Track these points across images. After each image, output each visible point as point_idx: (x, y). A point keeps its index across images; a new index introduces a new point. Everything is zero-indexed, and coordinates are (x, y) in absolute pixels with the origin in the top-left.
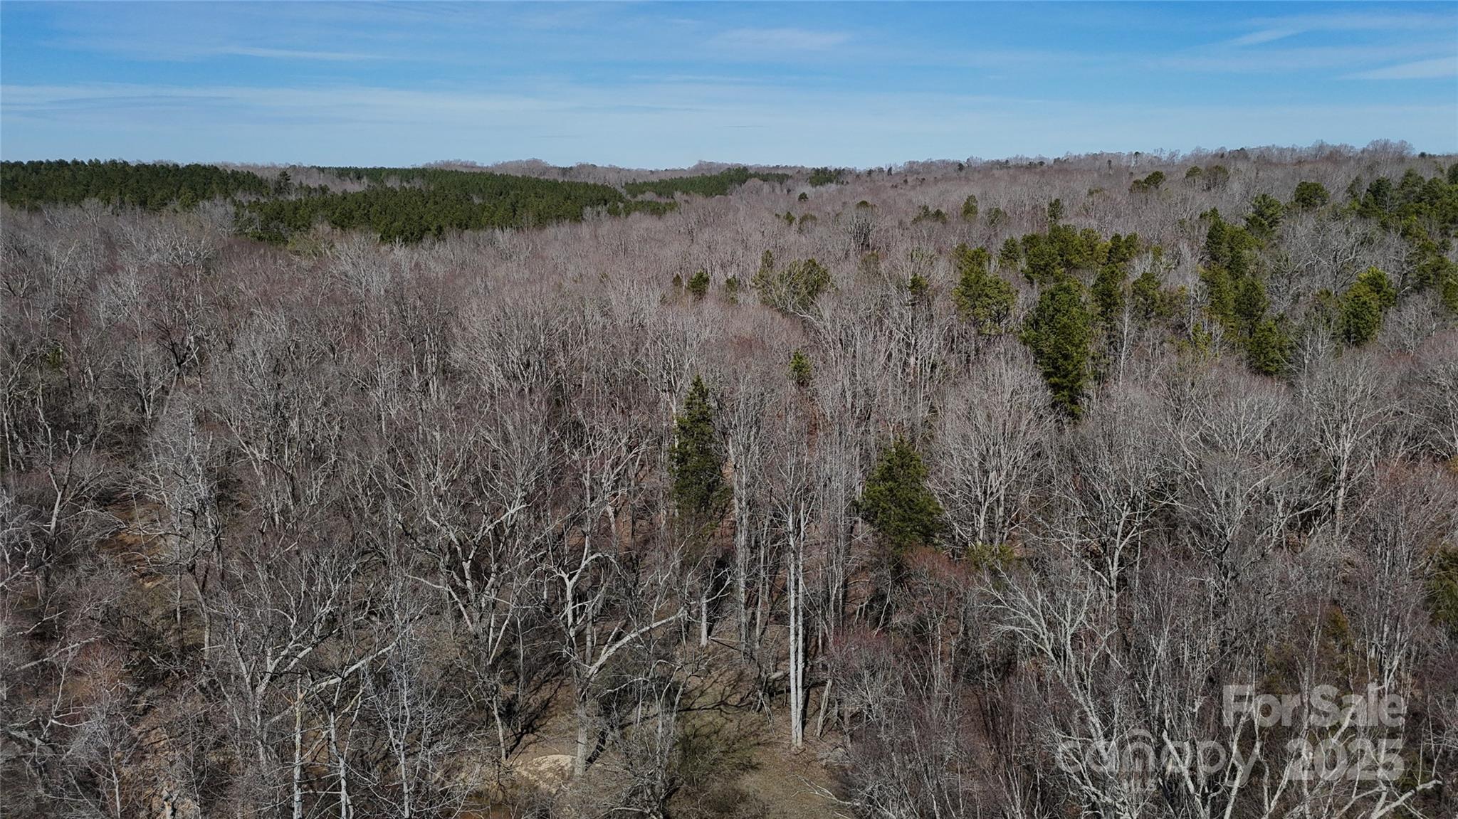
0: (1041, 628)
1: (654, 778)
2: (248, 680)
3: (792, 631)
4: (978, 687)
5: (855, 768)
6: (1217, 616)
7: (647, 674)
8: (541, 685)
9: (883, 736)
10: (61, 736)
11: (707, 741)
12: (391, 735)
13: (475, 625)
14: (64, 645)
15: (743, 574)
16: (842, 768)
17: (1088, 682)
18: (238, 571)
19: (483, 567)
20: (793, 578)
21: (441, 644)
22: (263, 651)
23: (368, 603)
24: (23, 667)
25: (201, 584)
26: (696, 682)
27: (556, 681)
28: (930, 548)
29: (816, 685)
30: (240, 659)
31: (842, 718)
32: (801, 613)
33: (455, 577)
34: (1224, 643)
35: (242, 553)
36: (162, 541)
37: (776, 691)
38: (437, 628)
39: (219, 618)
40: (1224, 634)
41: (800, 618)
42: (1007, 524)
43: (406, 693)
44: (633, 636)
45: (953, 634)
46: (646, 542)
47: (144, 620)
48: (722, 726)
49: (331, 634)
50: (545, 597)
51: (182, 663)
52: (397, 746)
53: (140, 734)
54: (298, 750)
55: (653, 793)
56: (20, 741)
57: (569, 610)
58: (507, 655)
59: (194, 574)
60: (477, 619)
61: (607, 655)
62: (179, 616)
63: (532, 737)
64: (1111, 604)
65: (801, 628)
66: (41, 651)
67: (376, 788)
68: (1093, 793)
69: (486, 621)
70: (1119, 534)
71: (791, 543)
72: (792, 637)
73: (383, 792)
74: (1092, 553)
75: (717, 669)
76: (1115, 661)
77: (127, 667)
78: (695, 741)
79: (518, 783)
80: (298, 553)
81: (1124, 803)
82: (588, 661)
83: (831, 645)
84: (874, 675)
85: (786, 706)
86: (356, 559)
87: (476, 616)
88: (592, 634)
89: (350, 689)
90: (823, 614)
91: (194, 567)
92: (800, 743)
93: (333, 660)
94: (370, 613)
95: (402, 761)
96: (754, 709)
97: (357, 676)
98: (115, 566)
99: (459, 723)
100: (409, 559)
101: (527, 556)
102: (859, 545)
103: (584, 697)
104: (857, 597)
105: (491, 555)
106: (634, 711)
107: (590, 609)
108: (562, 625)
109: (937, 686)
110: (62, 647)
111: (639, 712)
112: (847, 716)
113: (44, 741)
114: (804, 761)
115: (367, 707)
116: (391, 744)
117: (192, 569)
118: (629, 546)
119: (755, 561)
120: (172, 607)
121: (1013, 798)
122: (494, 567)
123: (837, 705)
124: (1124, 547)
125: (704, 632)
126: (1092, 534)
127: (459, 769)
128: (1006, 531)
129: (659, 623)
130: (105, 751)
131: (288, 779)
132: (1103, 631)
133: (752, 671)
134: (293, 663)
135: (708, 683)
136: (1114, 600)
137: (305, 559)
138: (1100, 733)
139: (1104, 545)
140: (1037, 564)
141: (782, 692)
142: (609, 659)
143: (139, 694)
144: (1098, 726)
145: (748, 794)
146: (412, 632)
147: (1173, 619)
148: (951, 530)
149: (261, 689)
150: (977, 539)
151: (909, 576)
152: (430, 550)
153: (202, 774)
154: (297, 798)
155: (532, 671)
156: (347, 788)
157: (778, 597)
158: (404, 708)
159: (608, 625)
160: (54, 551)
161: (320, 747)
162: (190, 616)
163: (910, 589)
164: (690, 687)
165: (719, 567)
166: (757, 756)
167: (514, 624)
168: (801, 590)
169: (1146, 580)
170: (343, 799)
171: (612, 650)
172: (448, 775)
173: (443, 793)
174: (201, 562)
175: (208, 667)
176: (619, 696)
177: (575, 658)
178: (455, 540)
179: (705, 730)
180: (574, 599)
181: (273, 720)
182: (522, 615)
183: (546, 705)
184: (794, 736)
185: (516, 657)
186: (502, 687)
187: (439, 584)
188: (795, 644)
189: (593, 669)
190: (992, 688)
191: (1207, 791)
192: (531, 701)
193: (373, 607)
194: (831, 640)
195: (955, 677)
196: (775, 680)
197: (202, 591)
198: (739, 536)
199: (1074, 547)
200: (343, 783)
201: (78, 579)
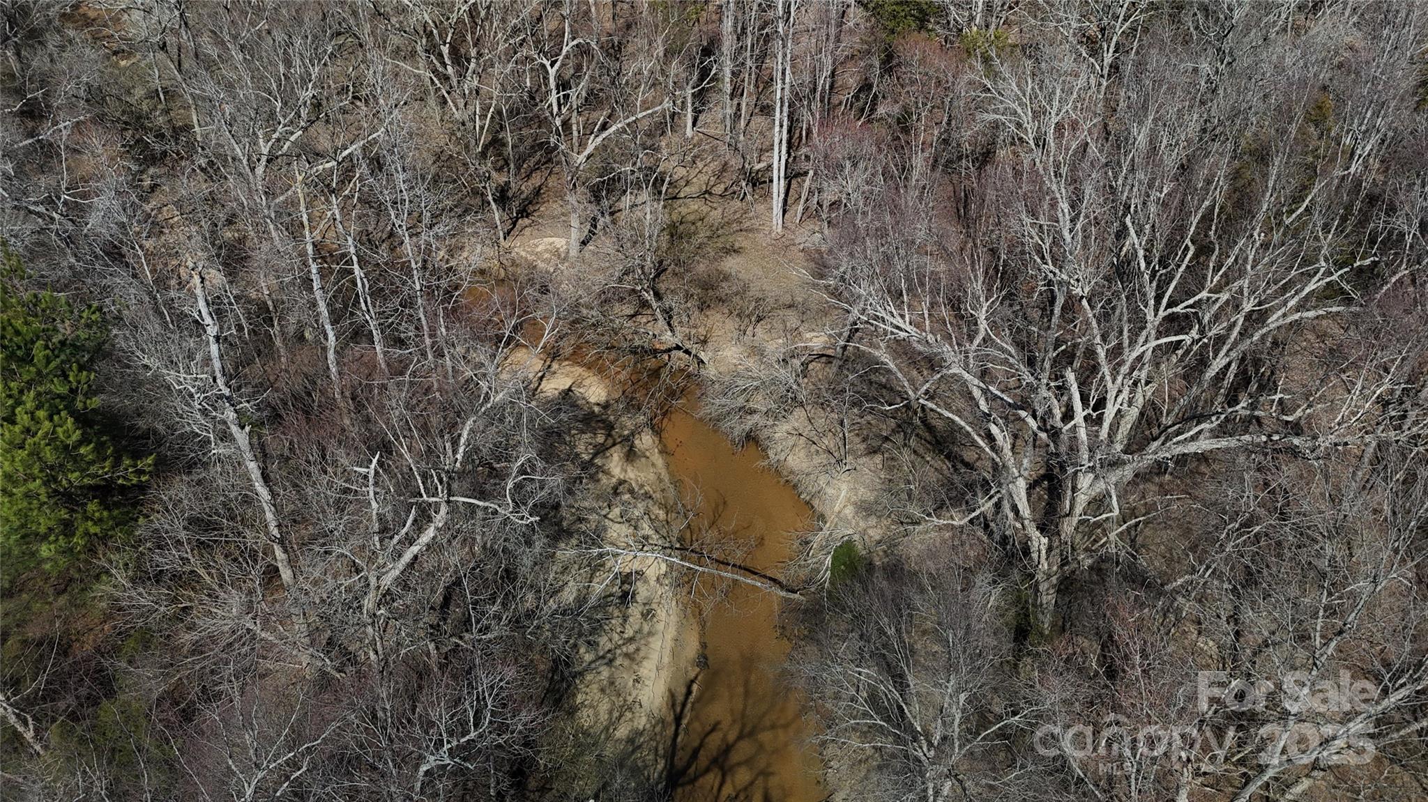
0: (1026, 118)
1: (643, 258)
2: (245, 162)
3: (777, 123)
4: (955, 177)
5: (830, 251)
6: (1202, 103)
7: (634, 164)
8: (531, 173)
9: (859, 223)
10: (77, 211)
11: (693, 228)
12: (393, 217)
13: (460, 112)
14: (55, 123)
15: (729, 63)
16: (819, 252)
17: (1064, 170)
18: (212, 51)
19: (463, 51)
20: (780, 67)
21: (429, 131)
22: (254, 133)
23: (351, 88)
24: (21, 145)
25: (177, 64)
26: (681, 172)
27: (546, 169)
28: (924, 34)
29: (798, 175)
30: (232, 141)
31: (821, 206)
32: (787, 104)
33: (435, 61)
34: (1204, 130)
35: (212, 31)
36: (126, 16)
37: (759, 181)
38: (424, 114)
39: (204, 99)
40: (1206, 121)
41: (786, 109)
42: (1005, 7)
43: (401, 177)
44: (619, 126)
45: (936, 124)
46: (629, 27)
47: (128, 99)
48: (707, 213)
49: (318, 118)
50: (528, 84)
51: (177, 144)
52: (400, 226)
53: (152, 210)
54: (307, 228)
55: (643, 273)
56: (39, 214)
57: (553, 99)
58: (496, 143)
59: (167, 52)
60: (461, 105)
61: (594, 144)
62: (162, 96)
63: (526, 221)
64: (1099, 92)
65: (786, 119)
66: (34, 129)
67: (386, 264)
68: (1051, 272)
69: (471, 108)
70: (1121, 18)
71: (780, 30)
72: (777, 129)
73: (393, 266)
74: (1088, 38)
75: (702, 160)
76: (1093, 149)
77: (123, 146)
78: (681, 228)
79: (518, 262)
80: (269, 32)
81: (1078, 280)
82: (576, 149)
83: (815, 135)
84: (855, 165)
85: (767, 195)
86: (331, 40)
87: (461, 103)
88: (578, 123)
89: (347, 175)
90: (810, 103)
91: (165, 44)
92: (780, 229)
93: (324, 143)
94: (354, 97)
95: (407, 240)
96: (738, 198)
97: (351, 160)
98: (85, 41)
99: (456, 206)
100: (385, 42)
101: (506, 40)
102: (851, 31)
103: (574, 185)
104: (845, 87)
105: (469, 38)
106: (623, 198)
107: (575, 97)
108: (548, 114)
109: (915, 175)
110: (53, 125)
111: (627, 200)
112: (826, 204)
113: (62, 215)
114: (783, 246)
115: (366, 189)
116: (394, 225)
117: (163, 47)
118: (611, 32)
119: (741, 49)
120: (153, 88)
121: (976, 276)
122: (473, 52)
123: (816, 194)
124: (1123, 32)
125: (690, 124)
126: (1092, 18)
127: (462, 248)
128: (1004, 15)
129: (644, 113)
130: (122, 225)
131: (303, 254)
132: (1085, 120)
133: (736, 162)
134: (286, 147)
135: (693, 172)
136: (1103, 88)
137: (279, 39)
138: (1068, 217)
139: (1103, 30)
140: (1030, 50)
141: (765, 182)
142: (596, 148)
143: (142, 172)
144: (1066, 211)
145: (730, 274)
146: (399, 117)
147: (1160, 107)
148: (947, 15)
149: (260, 170)
150: (973, 24)
151: (899, 65)
152: (405, 32)
153: (220, 248)
154: (314, 271)
155: (521, 160)
156: (359, 262)
157: (764, 88)
158: (401, 191)
159: (595, 115)
160: (16, 23)
161: (327, 226)
162: (173, 96)
163: (898, 79)
164: (676, 177)
165: (705, 56)
166: (740, 241)
167: (499, 112)
168: (787, 80)
169: (1140, 66)
170: (357, 272)
171: (599, 139)
172: (451, 252)
173: (450, 269)
174: (171, 40)
175: (203, 149)
176: (608, 184)
177: (563, 147)
178: (430, 22)
179: (691, 218)
180: (557, 88)
181: (277, 201)
182: (507, 103)
183: (537, 192)
184: (775, 223)
185: (504, 145)
186: (494, 174)
187: (418, 68)
188: (779, 135)
189: (581, 158)
190: (968, 176)
191: (1157, 268)
192: (523, 188)
193: (356, 93)
194: (815, 130)
195: (934, 167)
196: (759, 170)
197: (180, 71)
198: (725, 21)
199: (1071, 31)
200: (355, 259)
201: (50, 55)
